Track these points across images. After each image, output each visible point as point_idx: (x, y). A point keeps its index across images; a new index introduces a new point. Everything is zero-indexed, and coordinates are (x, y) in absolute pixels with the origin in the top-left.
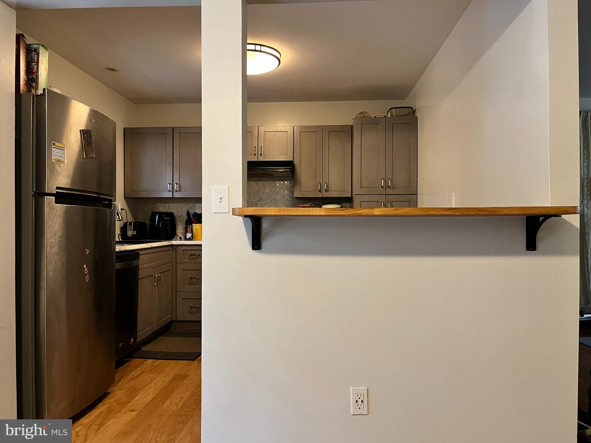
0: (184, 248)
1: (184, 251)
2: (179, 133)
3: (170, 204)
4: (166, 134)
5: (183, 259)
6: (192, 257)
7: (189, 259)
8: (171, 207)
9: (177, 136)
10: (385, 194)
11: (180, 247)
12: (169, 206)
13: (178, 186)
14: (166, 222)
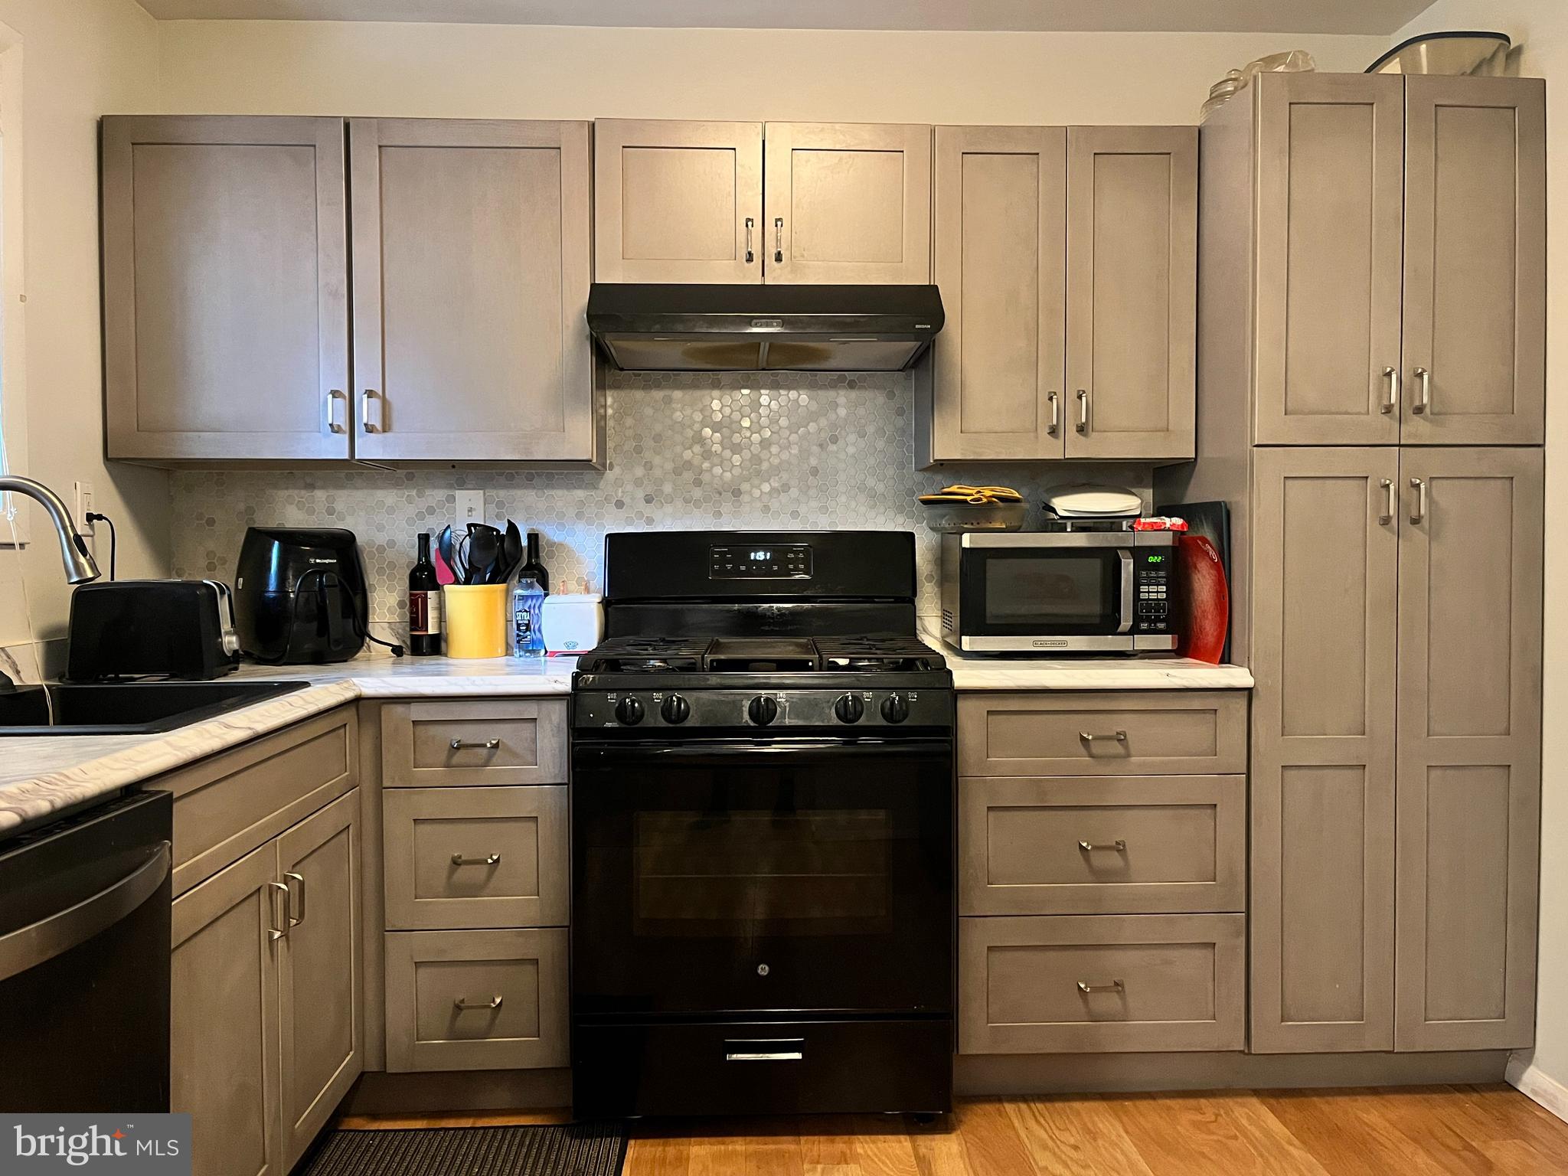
0: (418, 712)
1: (420, 728)
2: (380, 147)
3: (332, 492)
4: (312, 148)
5: (415, 767)
6: (460, 757)
7: (447, 766)
8: (340, 506)
9: (365, 160)
10: (1400, 445)
11: (399, 709)
12: (331, 500)
13: (376, 403)
14: (321, 580)
